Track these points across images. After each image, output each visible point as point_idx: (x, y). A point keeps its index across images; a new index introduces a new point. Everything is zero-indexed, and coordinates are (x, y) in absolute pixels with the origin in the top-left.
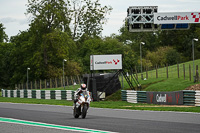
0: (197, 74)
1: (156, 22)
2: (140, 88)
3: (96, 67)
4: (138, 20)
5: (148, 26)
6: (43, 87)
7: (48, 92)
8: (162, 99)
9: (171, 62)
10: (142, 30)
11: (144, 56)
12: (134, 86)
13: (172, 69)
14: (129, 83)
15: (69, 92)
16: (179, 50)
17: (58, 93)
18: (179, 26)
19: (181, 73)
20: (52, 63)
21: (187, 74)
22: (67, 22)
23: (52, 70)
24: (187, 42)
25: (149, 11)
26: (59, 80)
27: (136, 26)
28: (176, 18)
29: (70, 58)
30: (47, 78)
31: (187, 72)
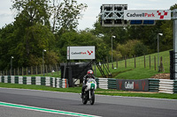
0: (161, 64)
1: (126, 18)
2: (110, 76)
3: (72, 57)
4: (110, 16)
5: (119, 22)
6: (25, 74)
7: (29, 79)
8: (130, 86)
9: (139, 54)
10: (113, 25)
11: (114, 48)
12: (106, 74)
13: (140, 60)
14: (101, 71)
15: (48, 78)
16: (146, 43)
17: (38, 79)
18: (146, 22)
19: (148, 64)
20: (34, 53)
21: (153, 65)
22: (47, 17)
23: (33, 59)
24: (153, 36)
25: (119, 9)
26: (39, 68)
27: (108, 22)
28: (144, 15)
29: (49, 48)
30: (29, 66)
31: (152, 62)
